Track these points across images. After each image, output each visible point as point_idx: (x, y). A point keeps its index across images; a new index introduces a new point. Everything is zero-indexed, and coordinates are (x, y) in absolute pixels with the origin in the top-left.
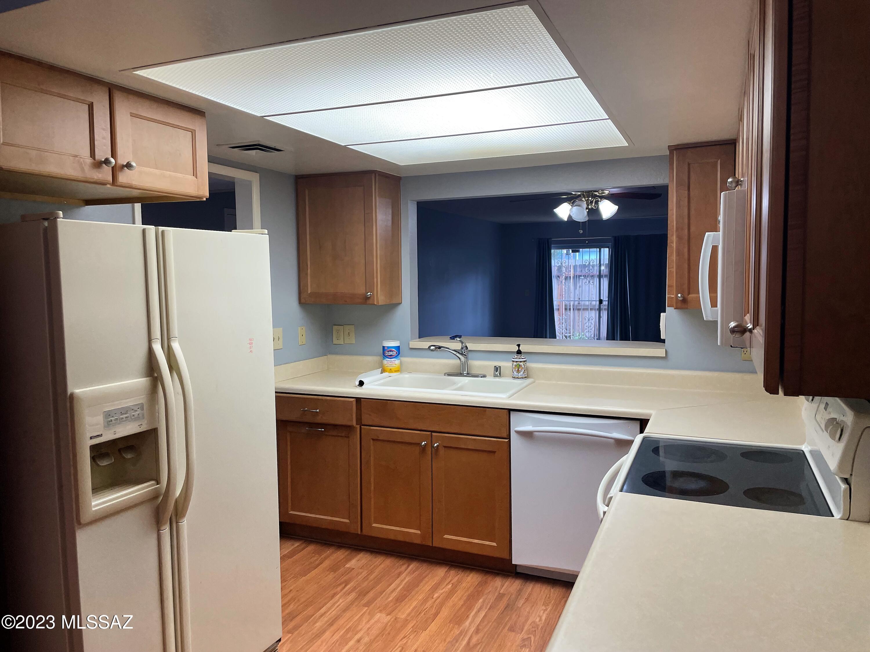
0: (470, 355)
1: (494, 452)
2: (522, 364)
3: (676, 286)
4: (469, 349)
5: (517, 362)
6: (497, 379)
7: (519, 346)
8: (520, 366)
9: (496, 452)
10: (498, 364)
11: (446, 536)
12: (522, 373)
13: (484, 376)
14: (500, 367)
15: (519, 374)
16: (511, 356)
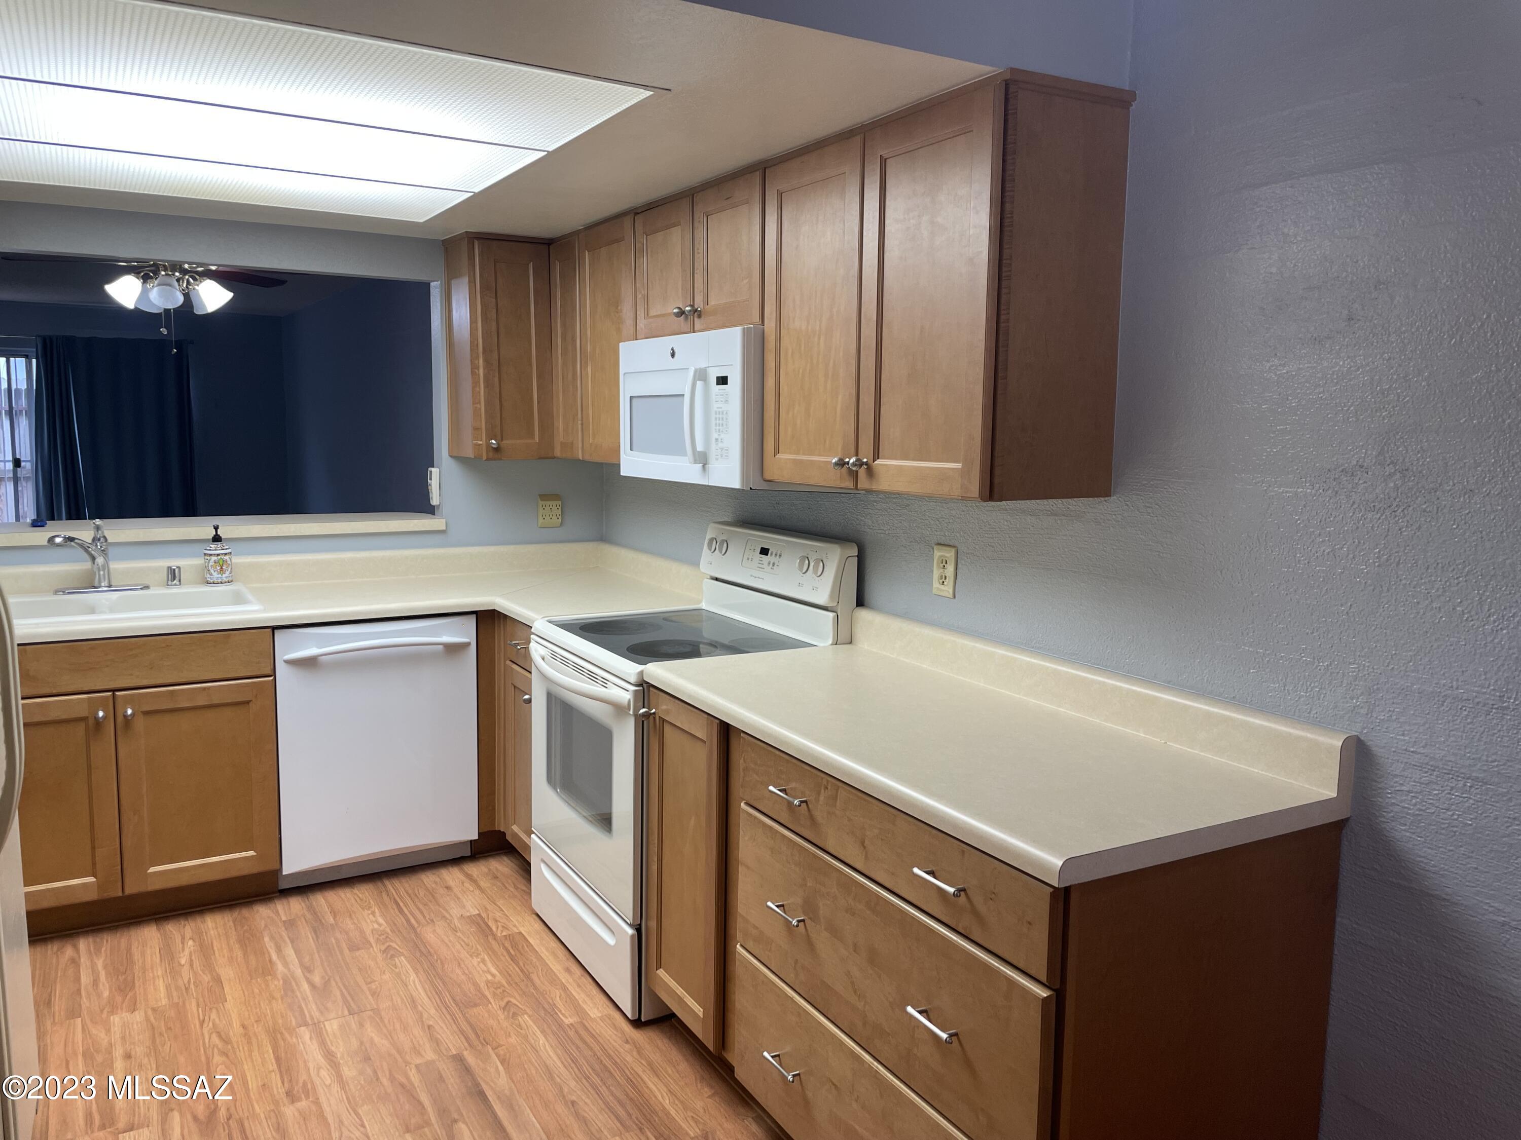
0: (111, 551)
1: (248, 702)
2: (227, 557)
3: (486, 429)
4: (109, 541)
5: (218, 555)
6: (175, 590)
7: (216, 528)
8: (224, 561)
9: (251, 701)
10: (174, 563)
11: (152, 870)
12: (228, 573)
13: (147, 587)
14: (179, 568)
15: (224, 576)
16: (200, 548)
